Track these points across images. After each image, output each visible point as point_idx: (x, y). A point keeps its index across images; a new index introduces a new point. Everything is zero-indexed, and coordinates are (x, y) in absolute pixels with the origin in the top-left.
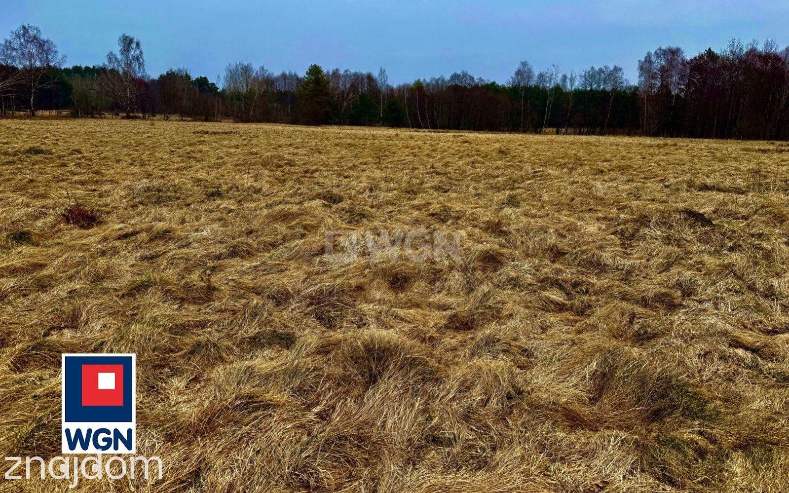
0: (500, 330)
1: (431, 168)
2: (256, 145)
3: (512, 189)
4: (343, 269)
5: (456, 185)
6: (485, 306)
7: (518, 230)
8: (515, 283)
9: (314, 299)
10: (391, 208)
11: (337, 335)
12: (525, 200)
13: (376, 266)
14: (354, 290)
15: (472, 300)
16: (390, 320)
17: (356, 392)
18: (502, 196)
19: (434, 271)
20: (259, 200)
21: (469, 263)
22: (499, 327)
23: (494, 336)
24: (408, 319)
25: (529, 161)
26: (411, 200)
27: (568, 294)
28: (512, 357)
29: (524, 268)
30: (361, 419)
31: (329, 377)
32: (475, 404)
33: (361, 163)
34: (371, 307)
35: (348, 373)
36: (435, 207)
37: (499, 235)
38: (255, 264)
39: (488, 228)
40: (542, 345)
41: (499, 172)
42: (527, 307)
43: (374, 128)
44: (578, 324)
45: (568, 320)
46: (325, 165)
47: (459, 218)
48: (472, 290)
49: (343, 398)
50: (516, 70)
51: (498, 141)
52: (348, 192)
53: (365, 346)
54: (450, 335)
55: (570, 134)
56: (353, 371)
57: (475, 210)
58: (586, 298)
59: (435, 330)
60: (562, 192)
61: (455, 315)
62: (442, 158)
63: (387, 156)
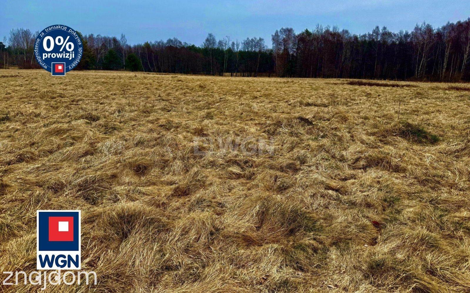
0: (205, 194)
1: (158, 96)
2: (36, 84)
3: (208, 109)
4: (102, 165)
5: (175, 107)
6: (196, 180)
7: (213, 133)
8: (213, 164)
9: (82, 187)
10: (133, 123)
11: (98, 209)
12: (216, 115)
13: (125, 161)
14: (110, 178)
15: (188, 177)
16: (136, 195)
17: (113, 246)
18: (203, 113)
19: (164, 161)
20: (38, 121)
21: (186, 154)
22: (204, 192)
23: (202, 197)
24: (148, 193)
25: (217, 92)
26: (147, 117)
27: (242, 168)
28: (213, 209)
29: (217, 155)
30: (118, 263)
31: (94, 238)
32: (191, 241)
33: (112, 94)
34: (122, 188)
35: (107, 234)
36: (162, 121)
37: (202, 136)
38: (37, 166)
39: (196, 132)
40: (229, 200)
41: (201, 99)
42: (221, 178)
43: (119, 72)
44: (248, 185)
45: (242, 183)
46: (87, 96)
47: (178, 127)
48: (188, 171)
49: (105, 250)
50: (206, 38)
51: (198, 80)
52: (104, 113)
53: (119, 215)
54: (175, 200)
55: (238, 76)
56: (111, 232)
57: (187, 122)
58: (251, 169)
59: (165, 198)
60: (236, 110)
61: (178, 188)
62: (166, 90)
63: (129, 89)
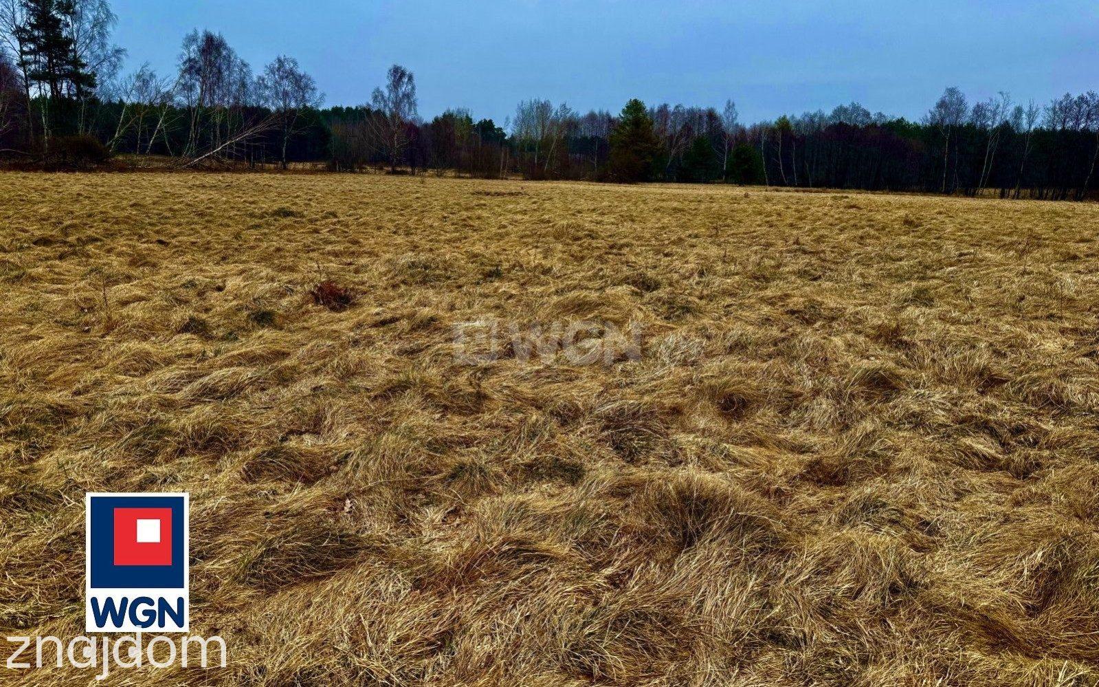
0: (888, 490)
1: (794, 243)
2: (549, 210)
3: (923, 279)
4: (654, 383)
5: (832, 270)
6: (866, 452)
7: (928, 342)
8: (917, 421)
9: (610, 421)
10: (729, 300)
11: (640, 473)
12: (941, 297)
13: (701, 382)
14: (667, 413)
15: (846, 442)
16: (718, 459)
17: (663, 555)
18: (906, 289)
19: (790, 395)
20: (548, 283)
21: (846, 386)
22: (886, 486)
23: (878, 497)
24: (745, 461)
25: (952, 237)
26: (760, 290)
27: (1003, 445)
28: (904, 532)
29: (932, 399)
30: (668, 593)
31: (625, 530)
32: (839, 594)
33: (690, 236)
34: (691, 439)
35: (652, 528)
36: (797, 302)
37: (896, 347)
38: (537, 368)
39: (880, 336)
40: (954, 518)
41: (903, 253)
42: (936, 460)
43: (712, 186)
44: (1016, 491)
45: (1000, 483)
46: (639, 238)
47: (833, 319)
48: (847, 427)
49: (644, 561)
50: (937, 99)
51: (904, 206)
52: (669, 275)
53: (680, 493)
54: (808, 490)
55: (1024, 198)
56: (659, 524)
57: (860, 308)
58: (1033, 452)
59: (785, 480)
60: (1004, 286)
61: (818, 462)
62: (814, 229)
63: (728, 226)
